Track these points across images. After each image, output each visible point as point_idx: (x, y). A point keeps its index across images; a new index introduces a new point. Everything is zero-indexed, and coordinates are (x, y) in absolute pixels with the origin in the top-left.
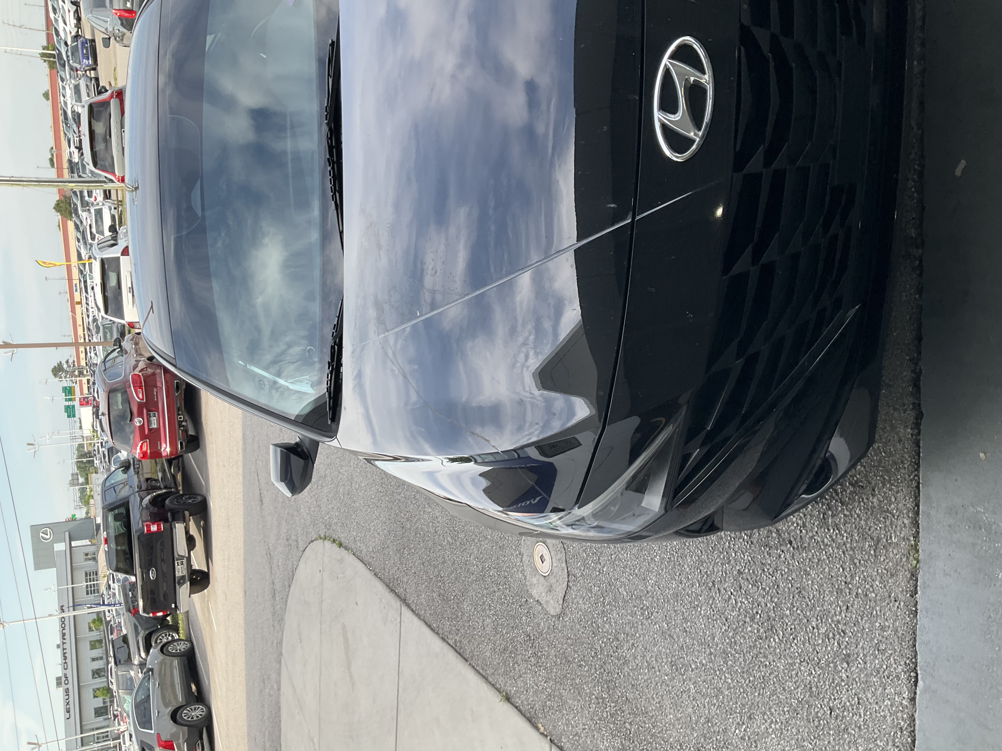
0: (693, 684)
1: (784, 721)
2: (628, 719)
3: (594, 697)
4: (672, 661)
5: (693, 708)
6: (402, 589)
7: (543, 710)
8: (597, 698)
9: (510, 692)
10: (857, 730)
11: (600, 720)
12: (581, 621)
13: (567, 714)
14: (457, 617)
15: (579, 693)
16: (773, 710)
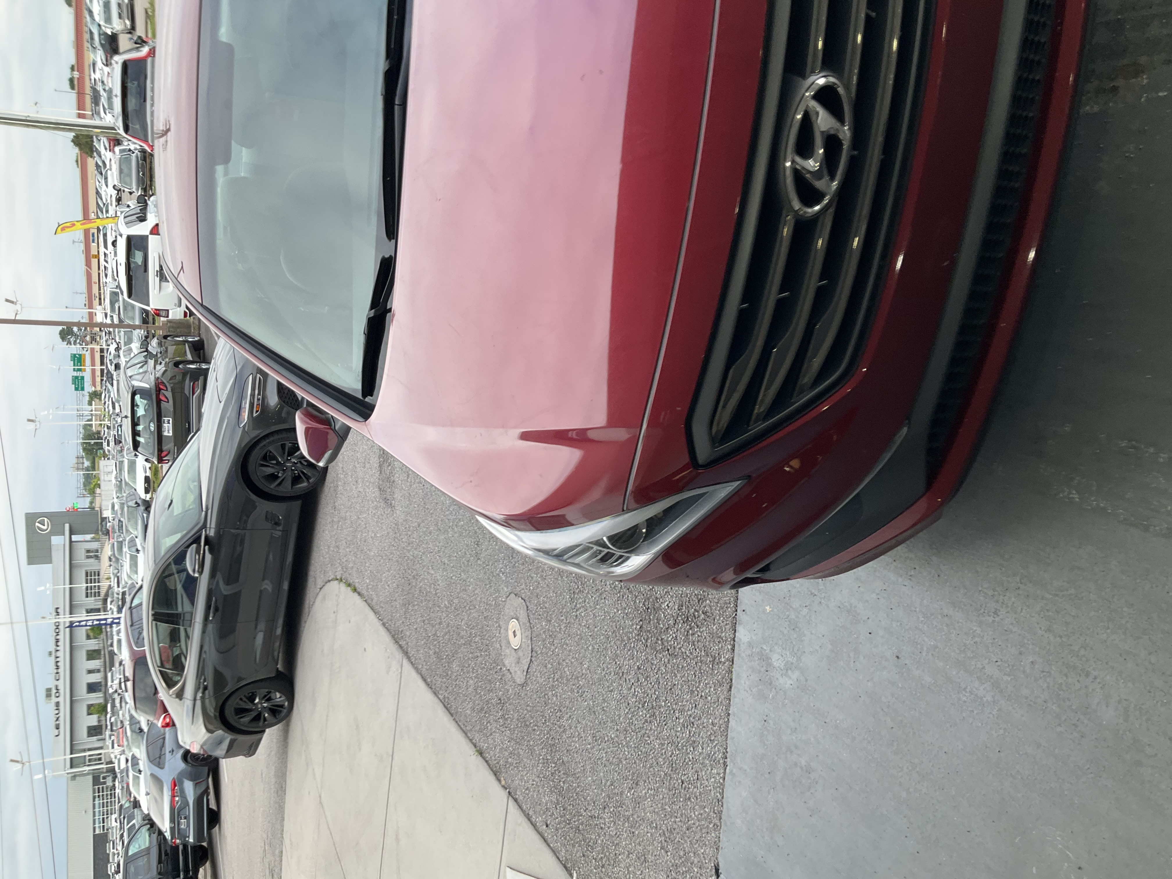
0: (605, 753)
2: (562, 778)
4: (593, 734)
5: (604, 773)
6: (405, 642)
7: (506, 765)
8: (543, 759)
9: (483, 747)
11: (543, 777)
12: (537, 692)
13: (522, 771)
14: (447, 674)
15: (532, 753)
16: (650, 779)
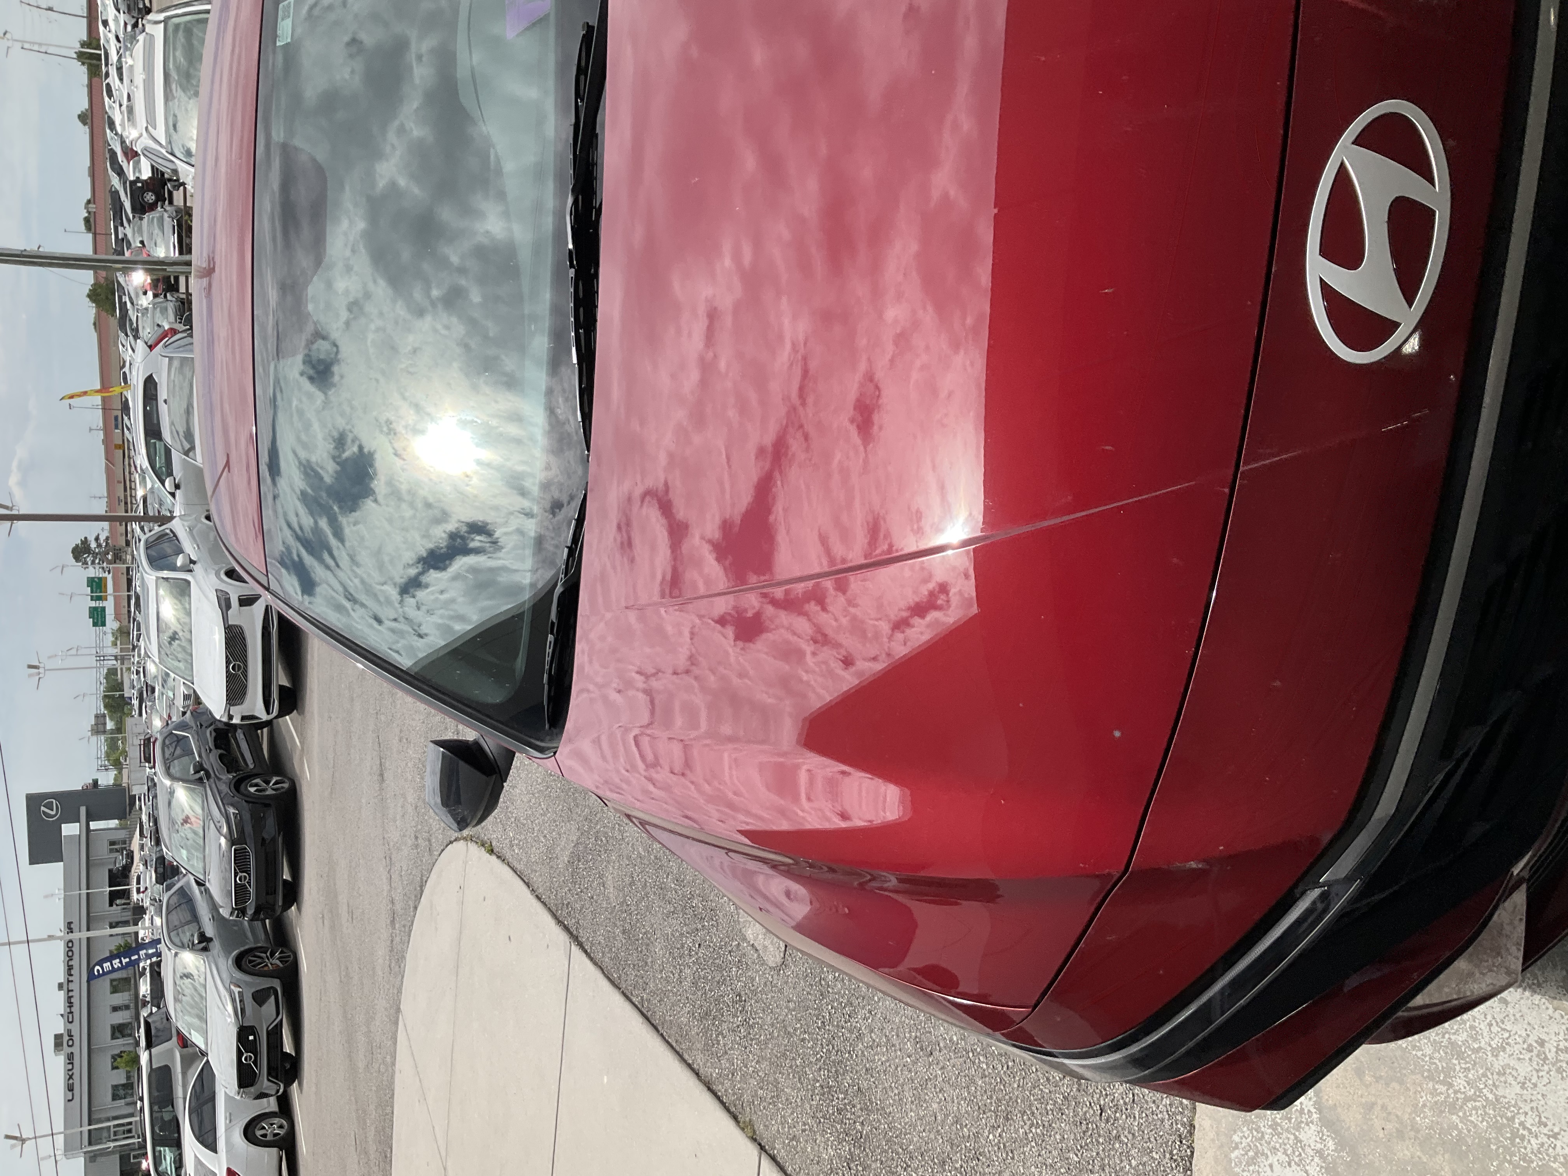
0: (941, 1069)
1: (1046, 1124)
2: (859, 1117)
3: (818, 1085)
4: (916, 1037)
5: (939, 1103)
6: (573, 921)
7: (753, 1102)
8: (822, 1086)
9: (711, 1075)
10: (1130, 1137)
11: (824, 1117)
12: (807, 976)
13: (783, 1109)
14: (646, 963)
15: (800, 1079)
16: (1034, 1108)
